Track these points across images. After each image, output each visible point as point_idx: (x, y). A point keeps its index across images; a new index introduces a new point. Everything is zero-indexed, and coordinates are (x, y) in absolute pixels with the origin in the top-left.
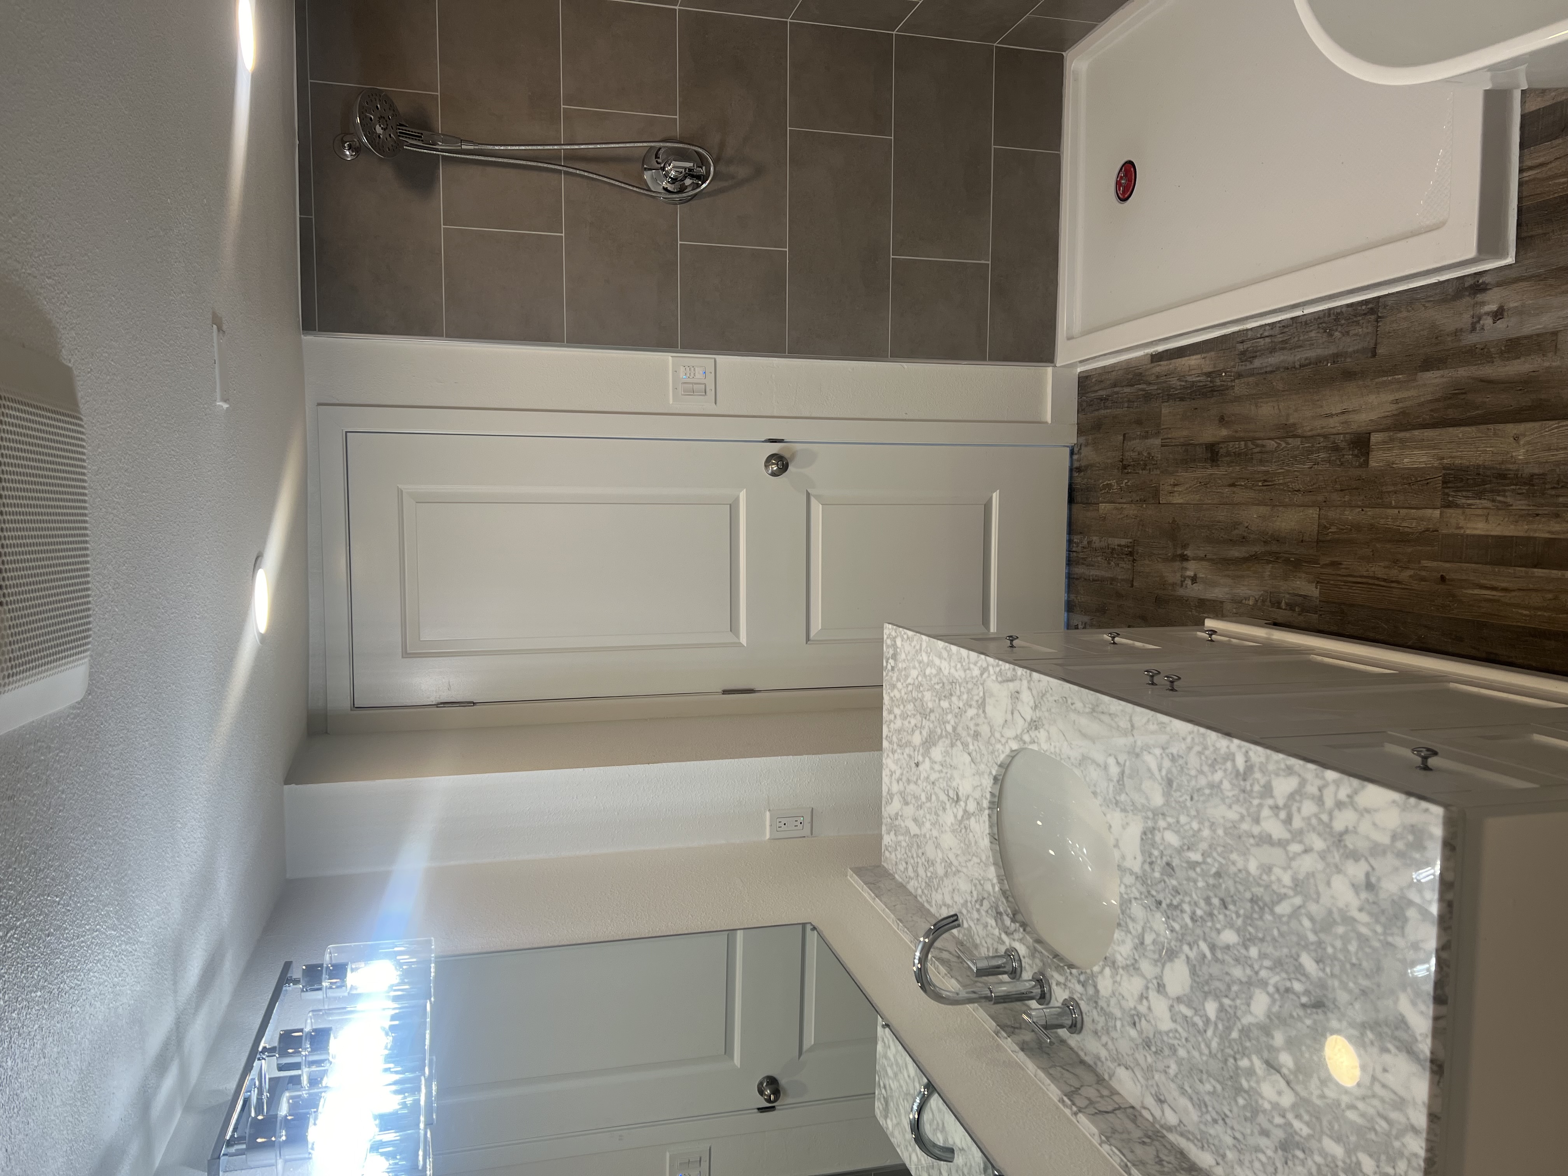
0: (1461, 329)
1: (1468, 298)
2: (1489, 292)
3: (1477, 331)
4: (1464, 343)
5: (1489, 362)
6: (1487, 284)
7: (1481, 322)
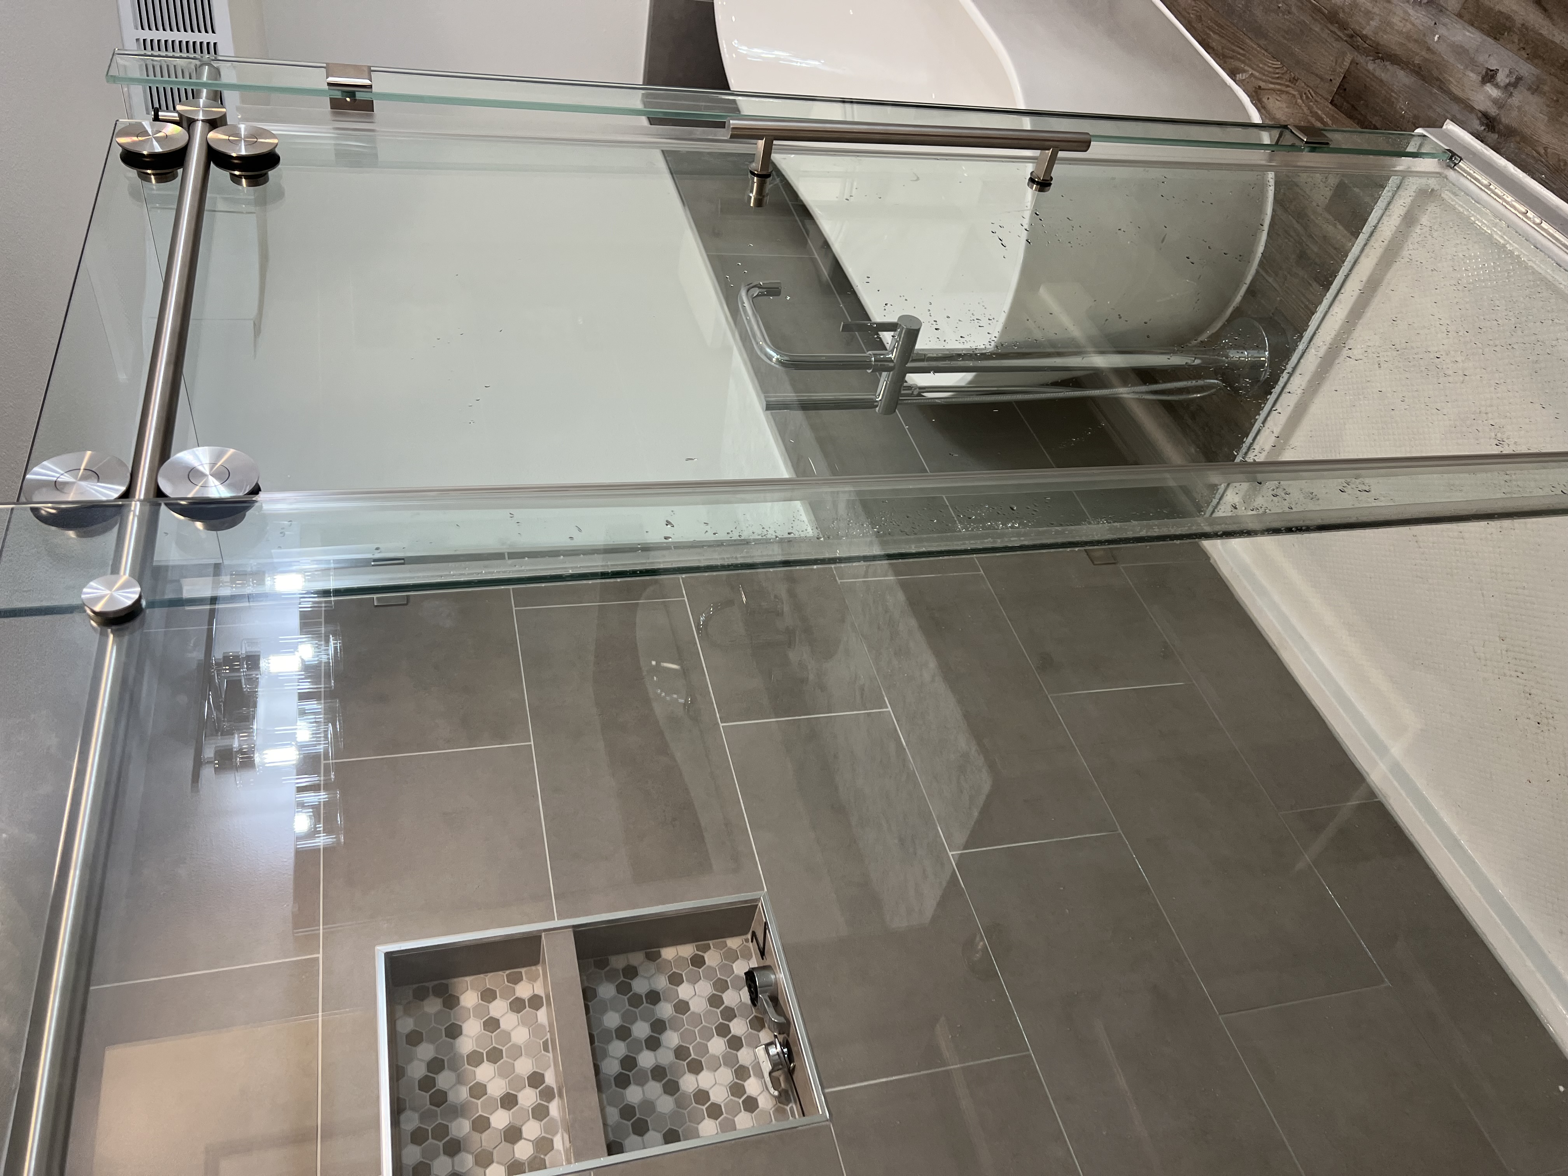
0: (1529, 89)
1: (1503, 120)
2: (1482, 109)
3: (1516, 73)
4: (1535, 71)
5: (1527, 29)
6: (1479, 119)
7: (1507, 81)
